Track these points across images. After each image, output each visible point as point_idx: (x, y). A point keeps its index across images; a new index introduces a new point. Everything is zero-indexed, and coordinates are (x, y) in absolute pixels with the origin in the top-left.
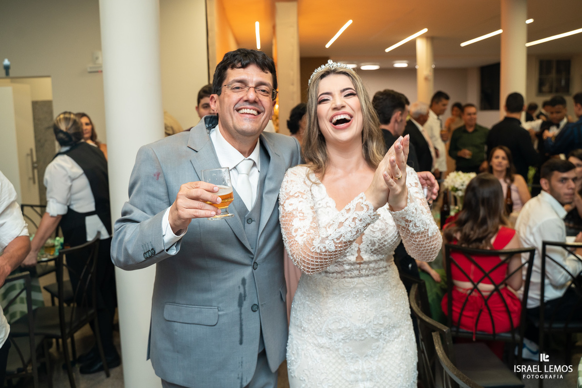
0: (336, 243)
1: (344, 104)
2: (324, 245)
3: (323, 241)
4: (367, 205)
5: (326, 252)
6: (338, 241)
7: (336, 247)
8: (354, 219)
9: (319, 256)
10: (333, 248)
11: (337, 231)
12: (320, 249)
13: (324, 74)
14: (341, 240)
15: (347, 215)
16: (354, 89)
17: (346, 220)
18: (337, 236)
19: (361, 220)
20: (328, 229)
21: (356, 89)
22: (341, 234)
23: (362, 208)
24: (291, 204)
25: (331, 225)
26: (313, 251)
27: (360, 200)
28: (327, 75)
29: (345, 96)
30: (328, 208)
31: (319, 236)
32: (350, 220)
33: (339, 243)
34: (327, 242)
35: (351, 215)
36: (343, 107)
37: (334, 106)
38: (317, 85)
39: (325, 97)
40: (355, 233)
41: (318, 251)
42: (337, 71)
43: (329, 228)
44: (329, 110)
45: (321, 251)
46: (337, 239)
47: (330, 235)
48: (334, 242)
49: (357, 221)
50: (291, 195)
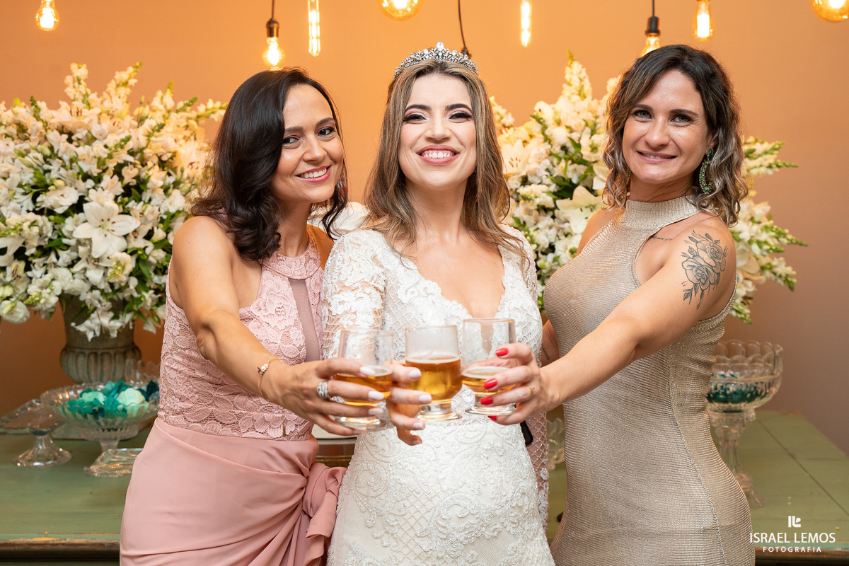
1: (448, 134)
13: (425, 70)
16: (470, 107)
21: (474, 107)
24: (342, 302)
28: (428, 73)
29: (452, 117)
30: (430, 297)
36: (446, 139)
37: (429, 134)
38: (409, 88)
39: (418, 112)
42: (447, 70)
44: (419, 137)
50: (346, 285)
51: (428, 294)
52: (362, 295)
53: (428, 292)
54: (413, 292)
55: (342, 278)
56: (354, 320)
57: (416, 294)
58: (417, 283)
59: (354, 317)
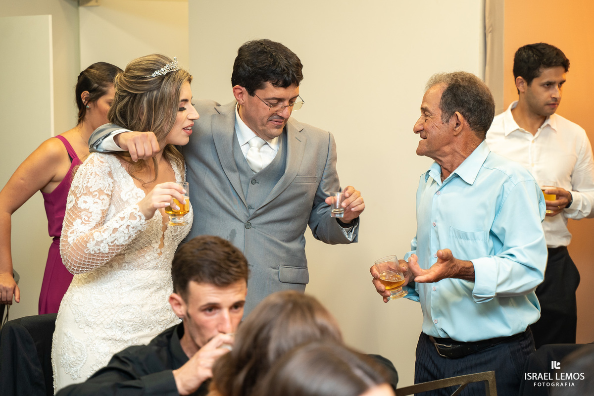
0: (110, 246)
2: (98, 247)
3: (98, 243)
4: (140, 216)
5: (99, 253)
6: (112, 244)
7: (109, 249)
8: (128, 226)
9: (92, 257)
10: (107, 250)
11: (112, 236)
12: (95, 251)
14: (114, 243)
15: (122, 223)
17: (120, 227)
18: (112, 240)
19: (133, 228)
20: (102, 234)
22: (115, 238)
23: (135, 218)
25: (105, 230)
26: (87, 252)
27: (134, 210)
31: (94, 239)
32: (124, 226)
33: (113, 246)
34: (102, 245)
35: (126, 222)
40: (127, 238)
41: (93, 253)
43: (103, 232)
45: (95, 253)
46: (112, 242)
47: (106, 239)
48: (108, 245)
49: (130, 228)
50: (91, 191)
51: (138, 197)
52: (98, 200)
53: (138, 195)
54: (129, 195)
55: (89, 185)
56: (89, 218)
57: (131, 196)
58: (133, 190)
59: (89, 215)
